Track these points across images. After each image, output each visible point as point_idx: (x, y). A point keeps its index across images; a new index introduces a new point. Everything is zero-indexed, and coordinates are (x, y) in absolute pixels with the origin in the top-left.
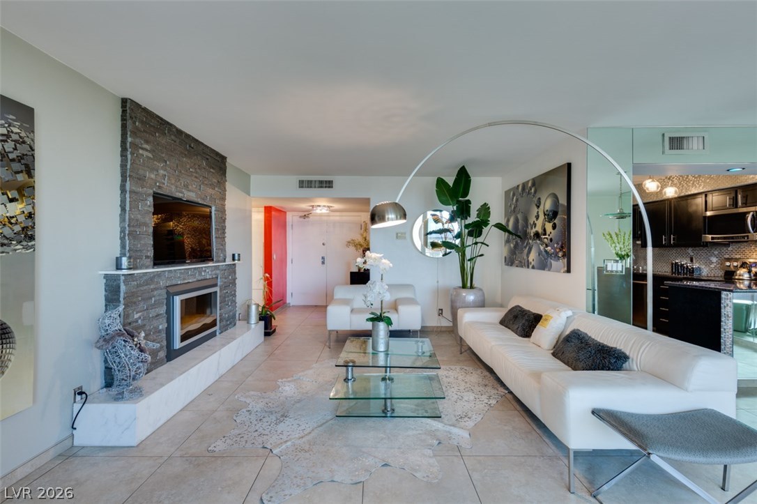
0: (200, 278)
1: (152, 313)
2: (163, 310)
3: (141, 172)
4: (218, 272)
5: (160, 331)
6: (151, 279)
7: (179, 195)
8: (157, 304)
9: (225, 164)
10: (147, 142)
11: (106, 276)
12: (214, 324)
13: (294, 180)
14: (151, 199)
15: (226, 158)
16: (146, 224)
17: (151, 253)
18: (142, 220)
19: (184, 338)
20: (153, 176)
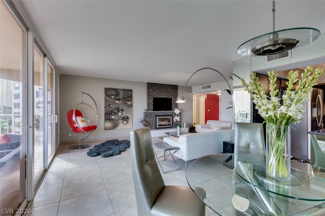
0: (165, 114)
1: (151, 119)
2: (154, 119)
3: (150, 94)
4: (172, 113)
5: (153, 123)
6: (151, 113)
7: (161, 97)
8: (153, 118)
9: (177, 87)
10: (151, 89)
11: (144, 112)
12: (170, 125)
13: (201, 87)
14: (153, 99)
15: (177, 86)
16: (152, 104)
17: (152, 109)
18: (150, 103)
19: (159, 126)
20: (153, 95)
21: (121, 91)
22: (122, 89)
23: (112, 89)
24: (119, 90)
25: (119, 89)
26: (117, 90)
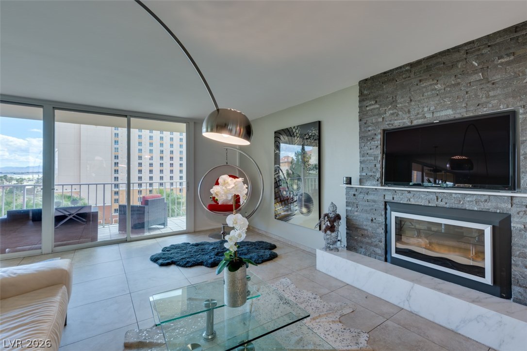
2: (382, 219)
3: (369, 121)
10: (374, 99)
12: (475, 271)
17: (378, 176)
19: (398, 251)
20: (381, 120)
21: (297, 131)
22: (298, 126)
23: (283, 130)
24: (294, 130)
25: (294, 127)
26: (290, 130)
